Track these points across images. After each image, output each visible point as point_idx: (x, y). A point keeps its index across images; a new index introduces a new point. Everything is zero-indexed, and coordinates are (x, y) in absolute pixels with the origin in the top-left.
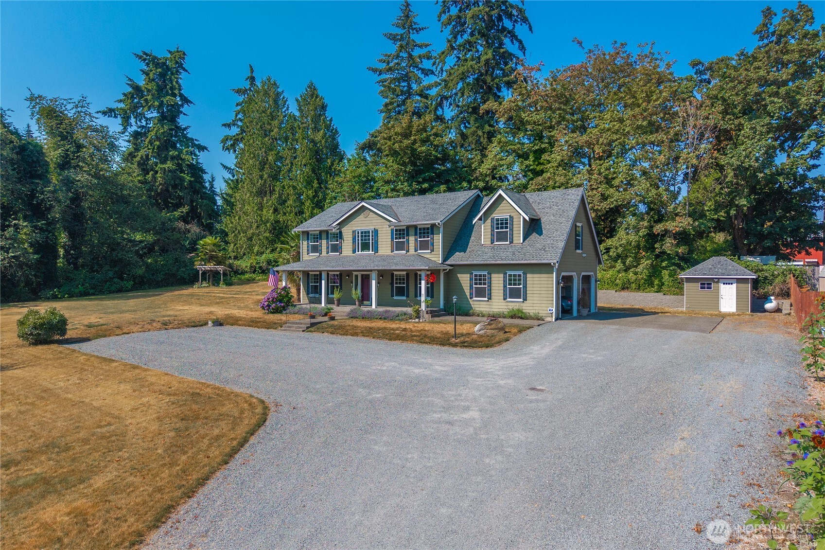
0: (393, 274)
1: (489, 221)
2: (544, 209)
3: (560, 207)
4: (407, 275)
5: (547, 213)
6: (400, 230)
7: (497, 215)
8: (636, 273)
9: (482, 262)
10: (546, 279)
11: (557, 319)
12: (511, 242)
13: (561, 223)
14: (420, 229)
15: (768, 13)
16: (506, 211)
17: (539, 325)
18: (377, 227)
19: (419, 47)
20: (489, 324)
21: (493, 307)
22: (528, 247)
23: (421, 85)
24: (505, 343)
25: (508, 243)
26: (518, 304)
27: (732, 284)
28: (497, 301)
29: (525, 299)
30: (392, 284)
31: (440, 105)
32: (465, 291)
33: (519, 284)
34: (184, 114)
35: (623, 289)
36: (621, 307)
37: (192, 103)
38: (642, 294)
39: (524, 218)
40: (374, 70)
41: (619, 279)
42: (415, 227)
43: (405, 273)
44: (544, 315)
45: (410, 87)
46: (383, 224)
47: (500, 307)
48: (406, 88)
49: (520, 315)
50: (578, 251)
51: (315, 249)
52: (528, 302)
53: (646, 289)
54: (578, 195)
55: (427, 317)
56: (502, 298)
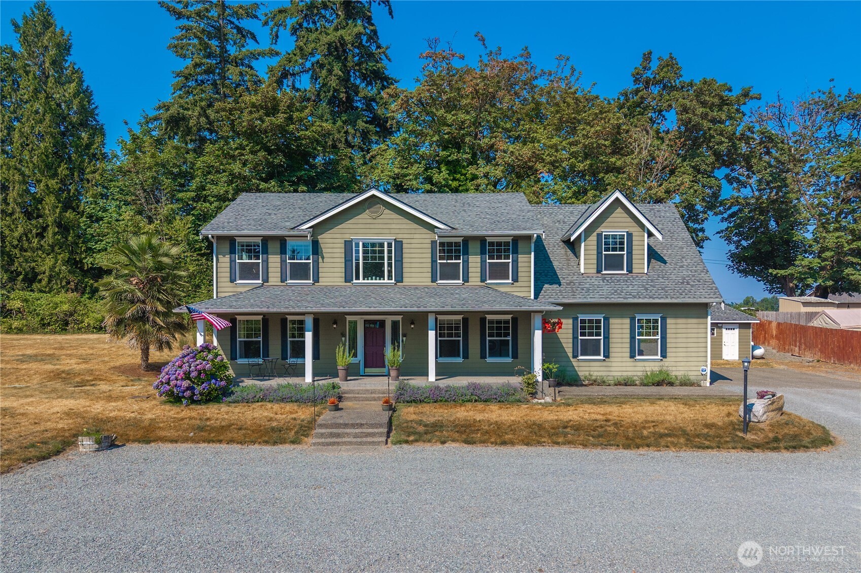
1: (595, 238)
4: (465, 321)
6: (450, 244)
7: (606, 230)
10: (696, 326)
11: (710, 383)
12: (630, 270)
14: (491, 244)
16: (621, 224)
18: (400, 237)
21: (612, 369)
25: (625, 272)
26: (652, 364)
27: (734, 329)
28: (619, 360)
29: (664, 356)
32: (564, 345)
33: (655, 334)
42: (482, 240)
43: (460, 317)
44: (695, 378)
46: (413, 231)
47: (624, 369)
51: (253, 272)
52: (668, 359)
54: (674, 213)
56: (628, 355)
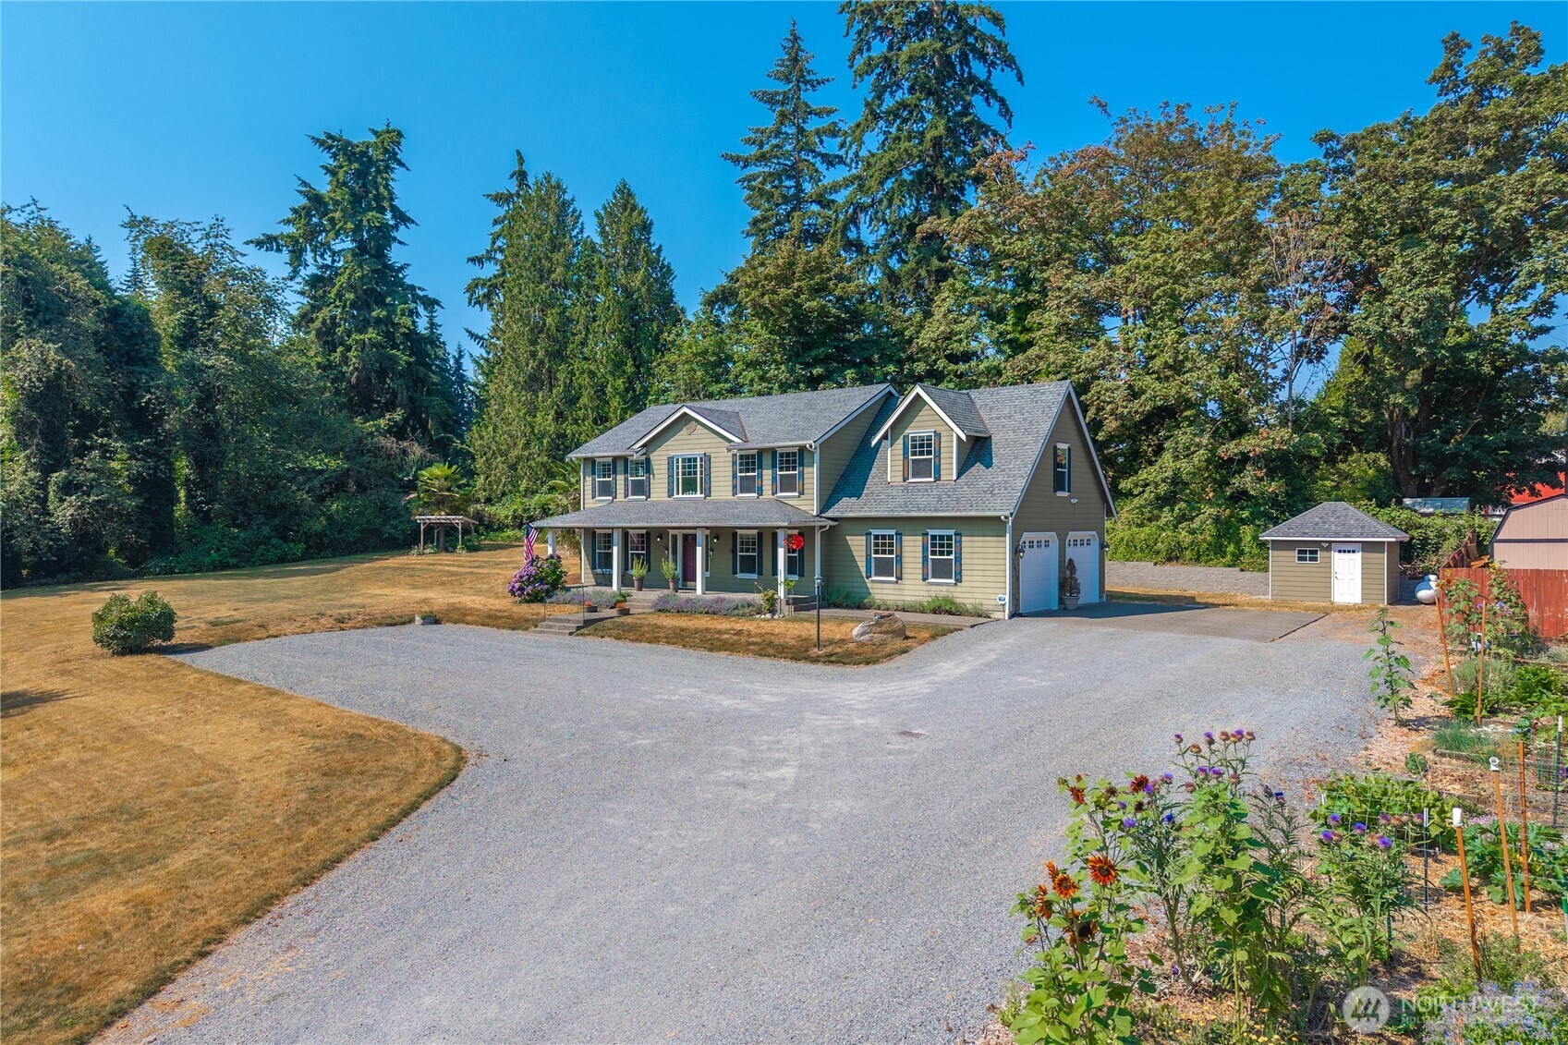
0: (735, 534)
1: (900, 441)
2: (998, 418)
3: (1026, 415)
4: (760, 535)
5: (1003, 426)
6: (747, 457)
7: (914, 431)
8: (1192, 532)
9: (885, 514)
10: (994, 545)
11: (1012, 616)
12: (938, 479)
13: (1025, 445)
14: (782, 455)
15: (1455, 45)
16: (929, 423)
17: (972, 626)
18: (708, 451)
19: (816, 114)
20: (878, 624)
21: (906, 593)
22: (966, 488)
23: (820, 184)
24: (899, 657)
25: (932, 479)
26: (945, 588)
27: (1354, 552)
28: (912, 582)
29: (959, 580)
30: (734, 551)
31: (853, 220)
32: (859, 564)
33: (949, 553)
34: (400, 242)
35: (1169, 559)
36: (1160, 592)
37: (413, 222)
38: (1202, 569)
39: (959, 438)
40: (736, 160)
41: (1162, 542)
42: (773, 451)
43: (755, 532)
44: (991, 608)
45: (799, 188)
46: (718, 445)
47: (917, 593)
48: (792, 191)
49: (948, 608)
50: (1060, 494)
51: (607, 489)
52: (963, 583)
53: (1212, 560)
54: (1059, 394)
55: (787, 610)
56: (921, 577)
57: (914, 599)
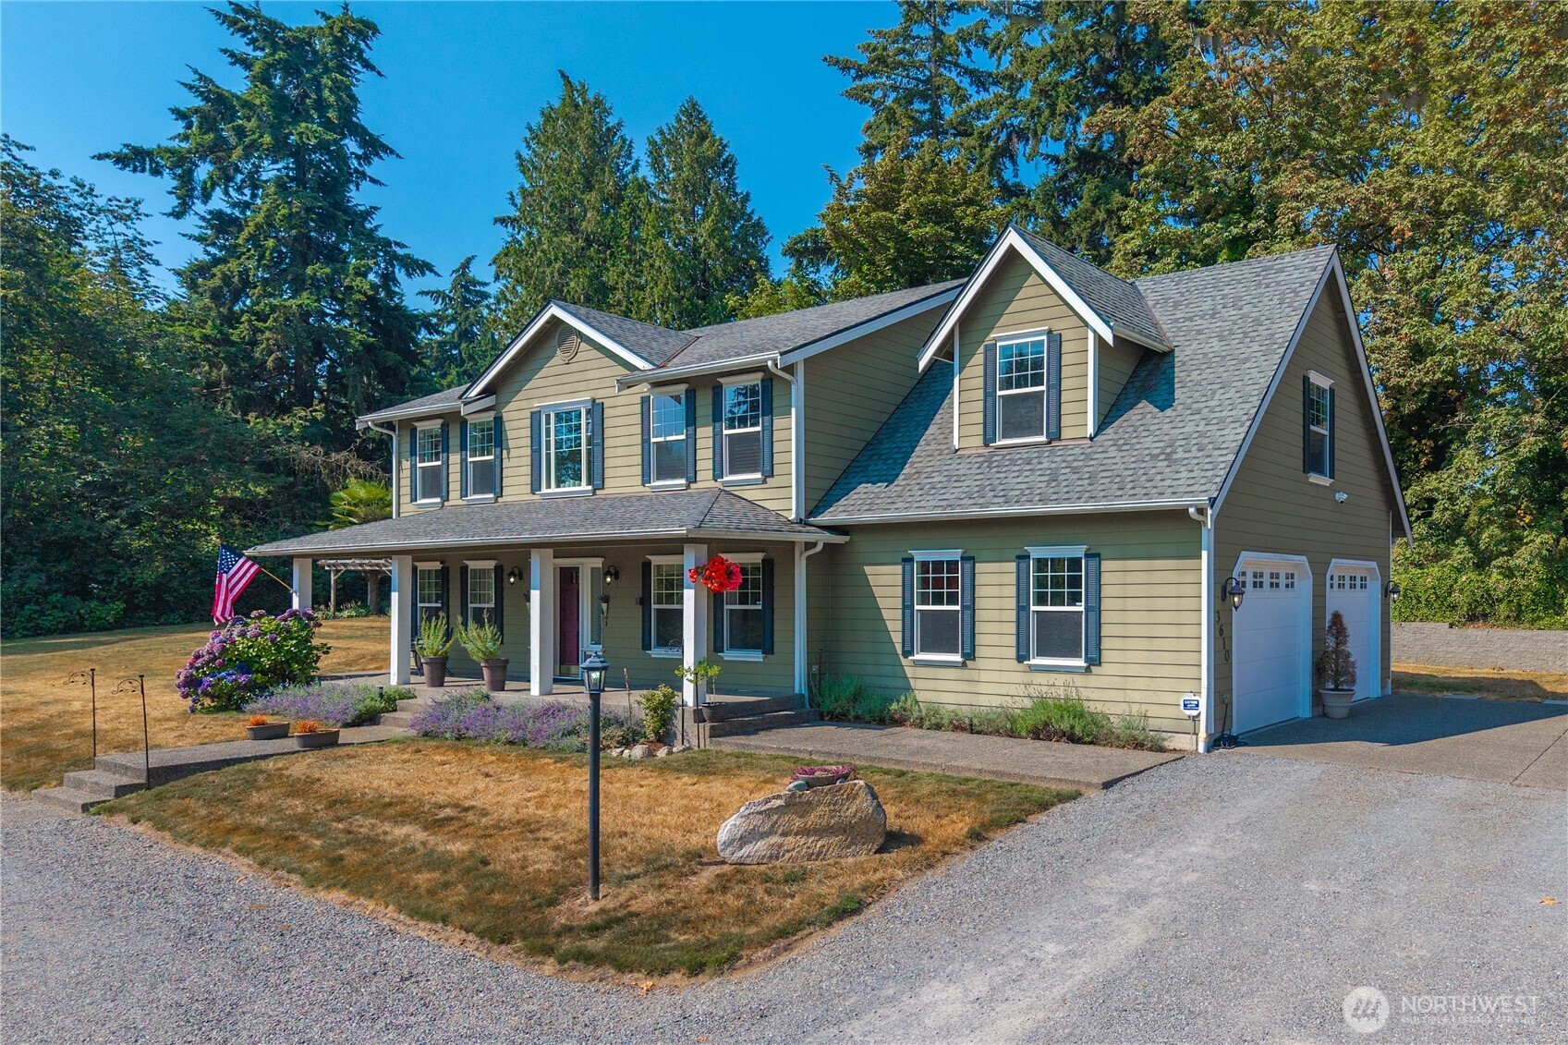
1: (978, 359)
2: (1191, 319)
3: (1246, 309)
5: (1199, 332)
7: (1006, 332)
9: (937, 514)
10: (1172, 577)
11: (1215, 743)
12: (1055, 436)
13: (1245, 361)
16: (1037, 315)
17: (1107, 785)
21: (982, 688)
22: (1113, 452)
25: (1043, 439)
26: (1060, 679)
28: (995, 664)
29: (1094, 661)
30: (644, 602)
32: (886, 614)
33: (1075, 599)
34: (374, 181)
35: (1472, 618)
36: (1464, 673)
37: (392, 152)
39: (1100, 341)
41: (1461, 591)
42: (714, 385)
44: (1166, 724)
47: (1004, 689)
49: (1065, 726)
50: (1315, 478)
51: (432, 483)
52: (1105, 669)
54: (1315, 269)
56: (1012, 652)
57: (996, 701)
